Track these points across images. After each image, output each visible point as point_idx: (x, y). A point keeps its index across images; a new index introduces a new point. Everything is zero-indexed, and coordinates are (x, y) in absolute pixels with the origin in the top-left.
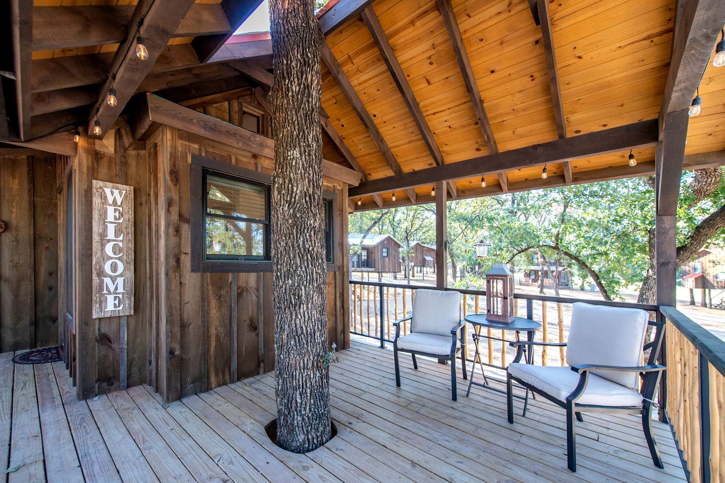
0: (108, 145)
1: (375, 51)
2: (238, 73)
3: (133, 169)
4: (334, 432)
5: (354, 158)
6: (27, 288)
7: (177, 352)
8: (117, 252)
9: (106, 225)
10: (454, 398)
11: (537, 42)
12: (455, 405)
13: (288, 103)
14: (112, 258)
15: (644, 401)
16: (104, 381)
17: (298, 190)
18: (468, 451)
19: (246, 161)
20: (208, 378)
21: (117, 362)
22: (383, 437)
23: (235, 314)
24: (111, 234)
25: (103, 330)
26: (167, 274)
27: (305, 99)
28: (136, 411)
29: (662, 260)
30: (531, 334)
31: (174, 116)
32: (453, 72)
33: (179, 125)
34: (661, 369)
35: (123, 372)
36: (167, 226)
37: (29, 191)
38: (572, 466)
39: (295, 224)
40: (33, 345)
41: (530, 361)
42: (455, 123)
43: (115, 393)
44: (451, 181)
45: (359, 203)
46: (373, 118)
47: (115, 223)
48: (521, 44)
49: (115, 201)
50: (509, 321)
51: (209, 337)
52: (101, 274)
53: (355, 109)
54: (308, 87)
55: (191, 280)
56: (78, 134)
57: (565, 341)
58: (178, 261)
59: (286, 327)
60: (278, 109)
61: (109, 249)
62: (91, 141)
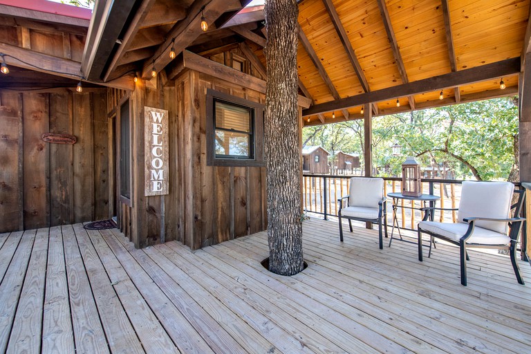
0: (153, 84)
1: (326, 16)
2: (233, 34)
3: (167, 99)
4: (305, 266)
5: (306, 89)
6: (90, 180)
7: (199, 218)
8: (159, 153)
9: (153, 136)
10: (381, 247)
11: (437, 8)
12: (382, 251)
13: (279, 53)
14: (156, 157)
15: (511, 241)
16: (151, 237)
17: (284, 109)
18: (395, 275)
19: (238, 92)
20: (217, 235)
21: (158, 226)
22: (338, 268)
23: (233, 194)
24: (155, 142)
25: (150, 204)
26: (193, 167)
27: (289, 50)
28: (176, 255)
29: (523, 152)
30: (432, 203)
31: (198, 64)
32: (379, 29)
33: (200, 69)
34: (522, 220)
35: (163, 232)
36: (193, 135)
37: (91, 116)
38: (464, 282)
39: (282, 131)
40: (93, 219)
41: (432, 220)
42: (378, 63)
43: (158, 245)
44: (374, 103)
45: (309, 120)
46: (321, 61)
47: (157, 134)
48: (427, 9)
49: (157, 120)
50: (418, 195)
51: (218, 209)
52: (150, 167)
53: (309, 55)
54: (291, 43)
55: (206, 170)
56: (137, 76)
57: (457, 207)
58: (199, 158)
59: (277, 197)
60: (271, 57)
61: (154, 151)
62: (143, 81)
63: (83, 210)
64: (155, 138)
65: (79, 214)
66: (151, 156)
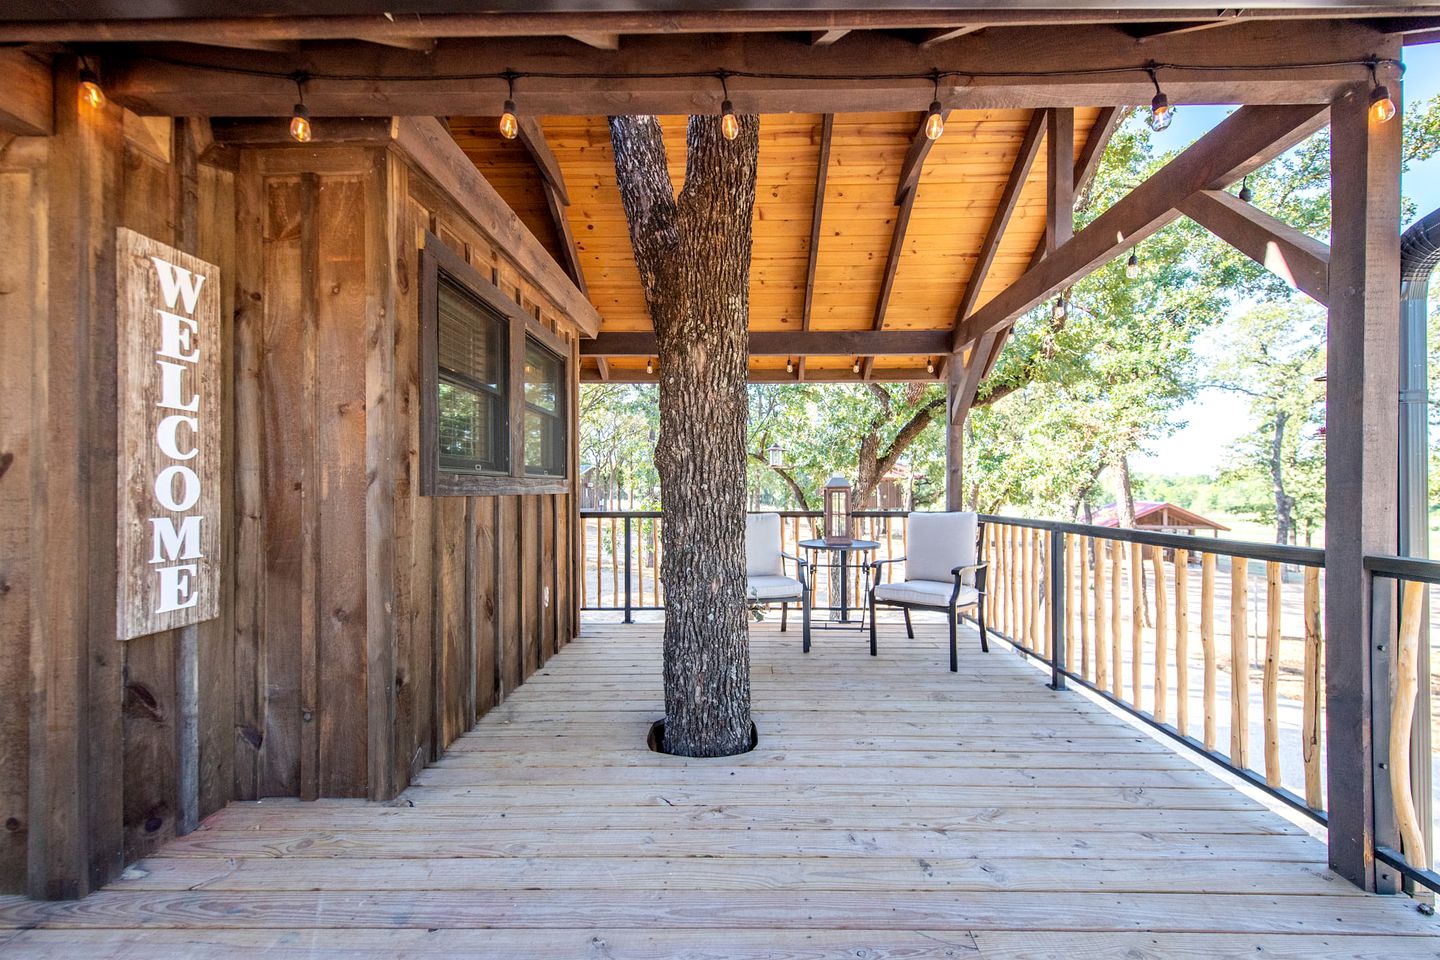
0: (156, 134)
7: (406, 679)
8: (185, 445)
9: (160, 367)
14: (171, 462)
24: (171, 396)
25: (135, 673)
26: (392, 500)
33: (431, 163)
36: (394, 388)
47: (179, 362)
49: (180, 301)
58: (408, 470)
59: (720, 569)
61: (166, 435)
62: (114, 108)
64: (172, 377)
66: (150, 456)
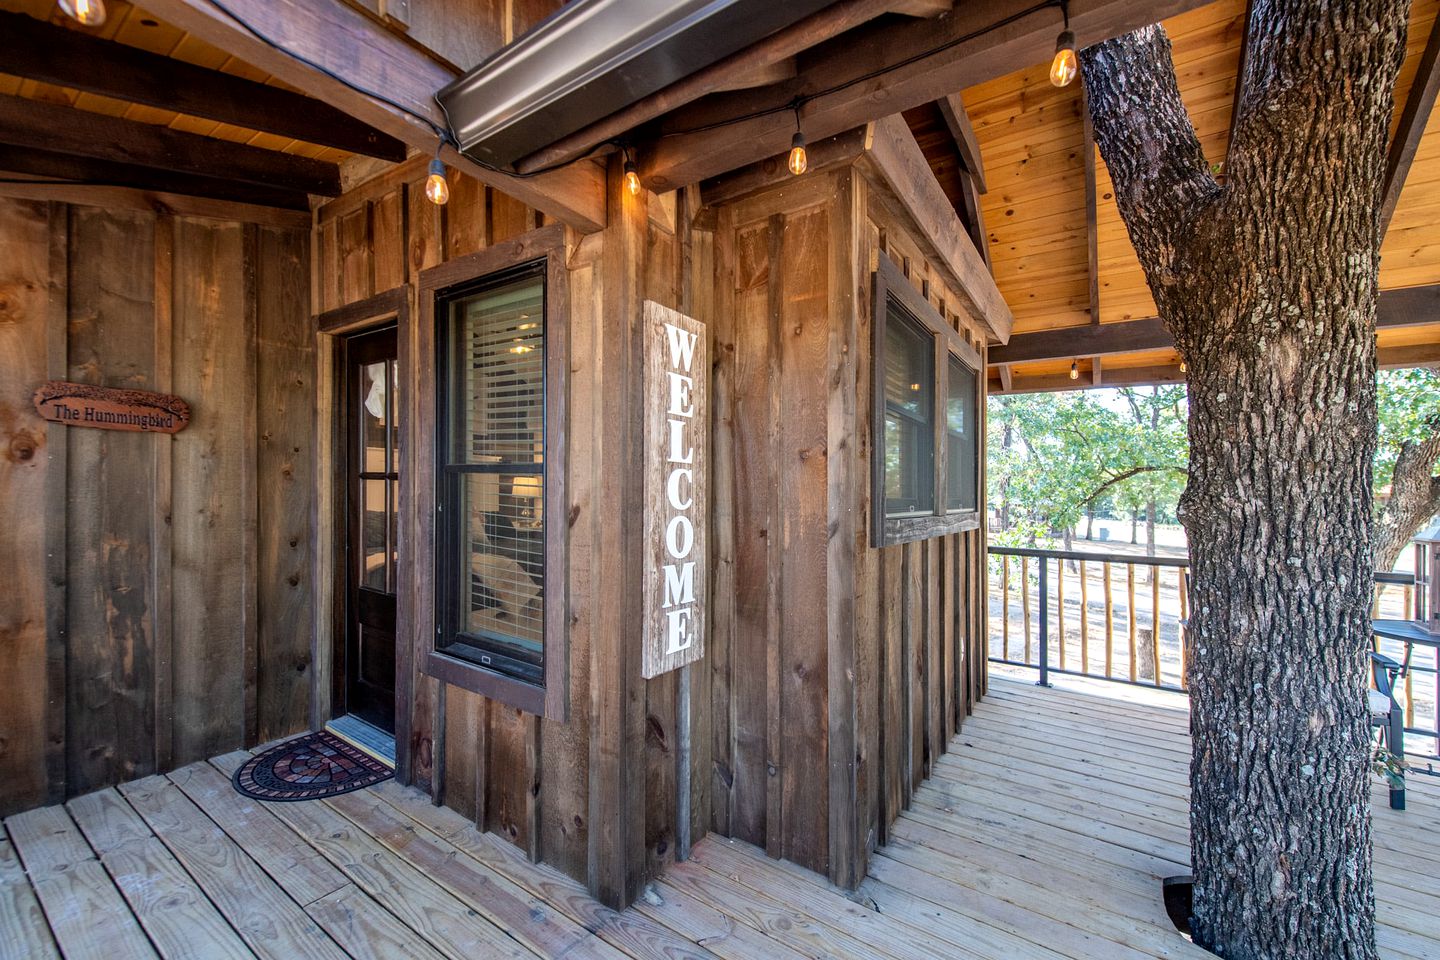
0: (667, 209)
16: (653, 845)
33: (894, 171)
37: (248, 318)
47: (681, 418)
52: (661, 557)
63: (209, 704)
64: (676, 434)
65: (193, 724)
66: (664, 508)
